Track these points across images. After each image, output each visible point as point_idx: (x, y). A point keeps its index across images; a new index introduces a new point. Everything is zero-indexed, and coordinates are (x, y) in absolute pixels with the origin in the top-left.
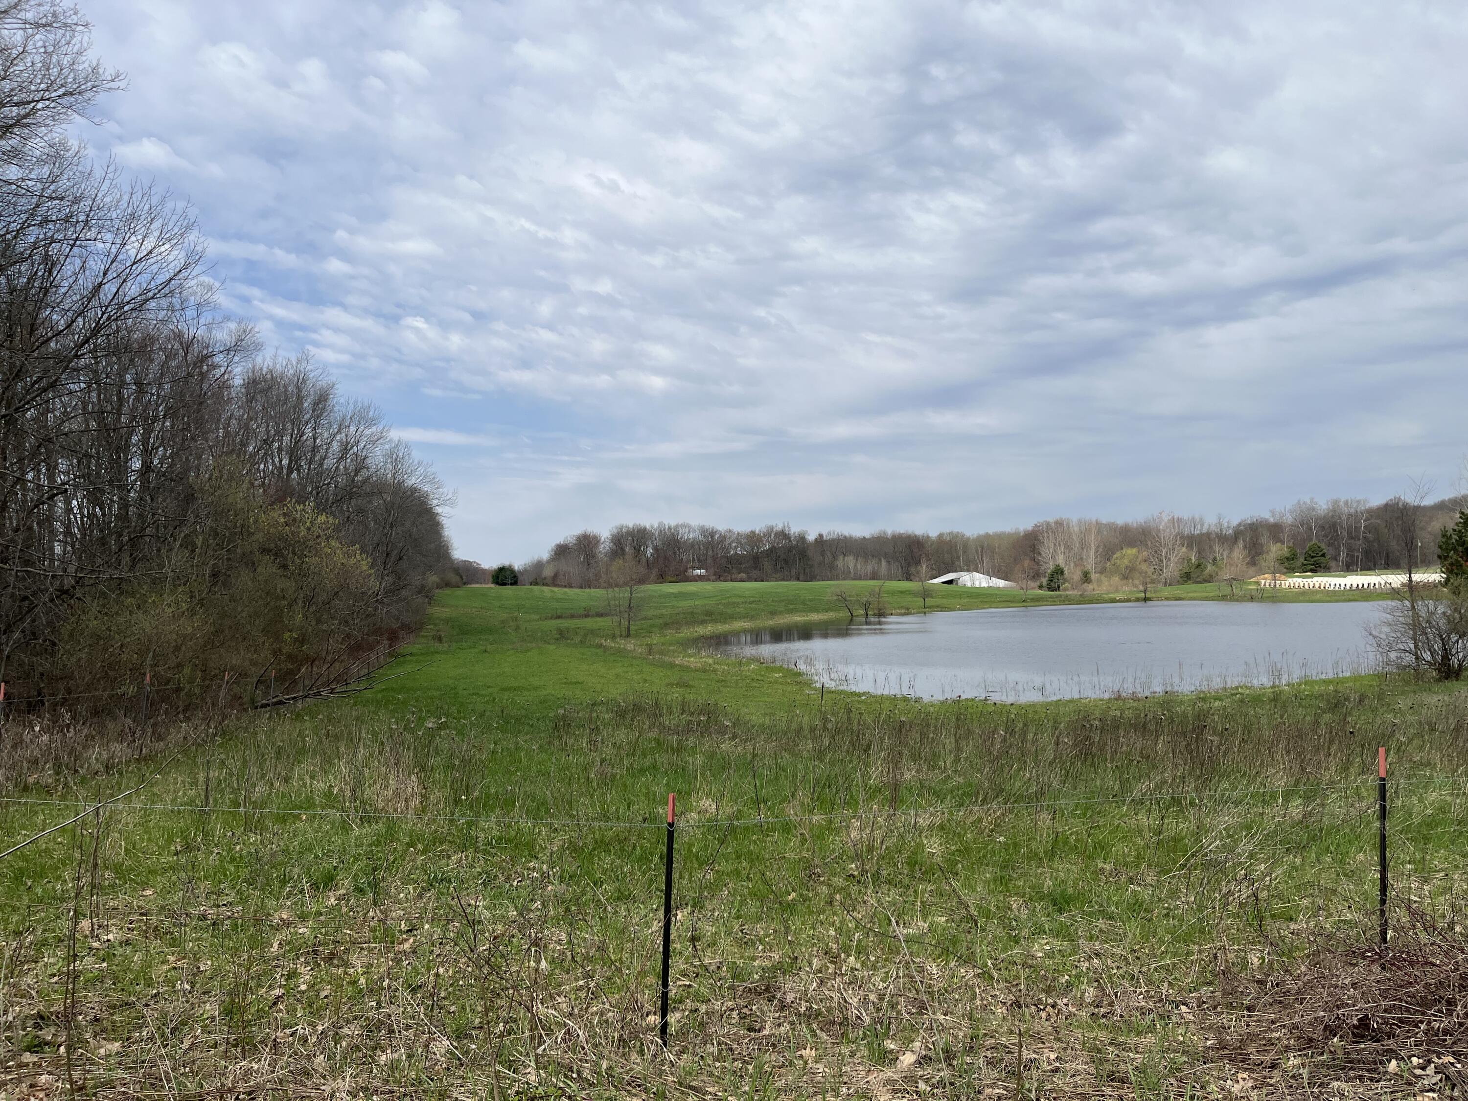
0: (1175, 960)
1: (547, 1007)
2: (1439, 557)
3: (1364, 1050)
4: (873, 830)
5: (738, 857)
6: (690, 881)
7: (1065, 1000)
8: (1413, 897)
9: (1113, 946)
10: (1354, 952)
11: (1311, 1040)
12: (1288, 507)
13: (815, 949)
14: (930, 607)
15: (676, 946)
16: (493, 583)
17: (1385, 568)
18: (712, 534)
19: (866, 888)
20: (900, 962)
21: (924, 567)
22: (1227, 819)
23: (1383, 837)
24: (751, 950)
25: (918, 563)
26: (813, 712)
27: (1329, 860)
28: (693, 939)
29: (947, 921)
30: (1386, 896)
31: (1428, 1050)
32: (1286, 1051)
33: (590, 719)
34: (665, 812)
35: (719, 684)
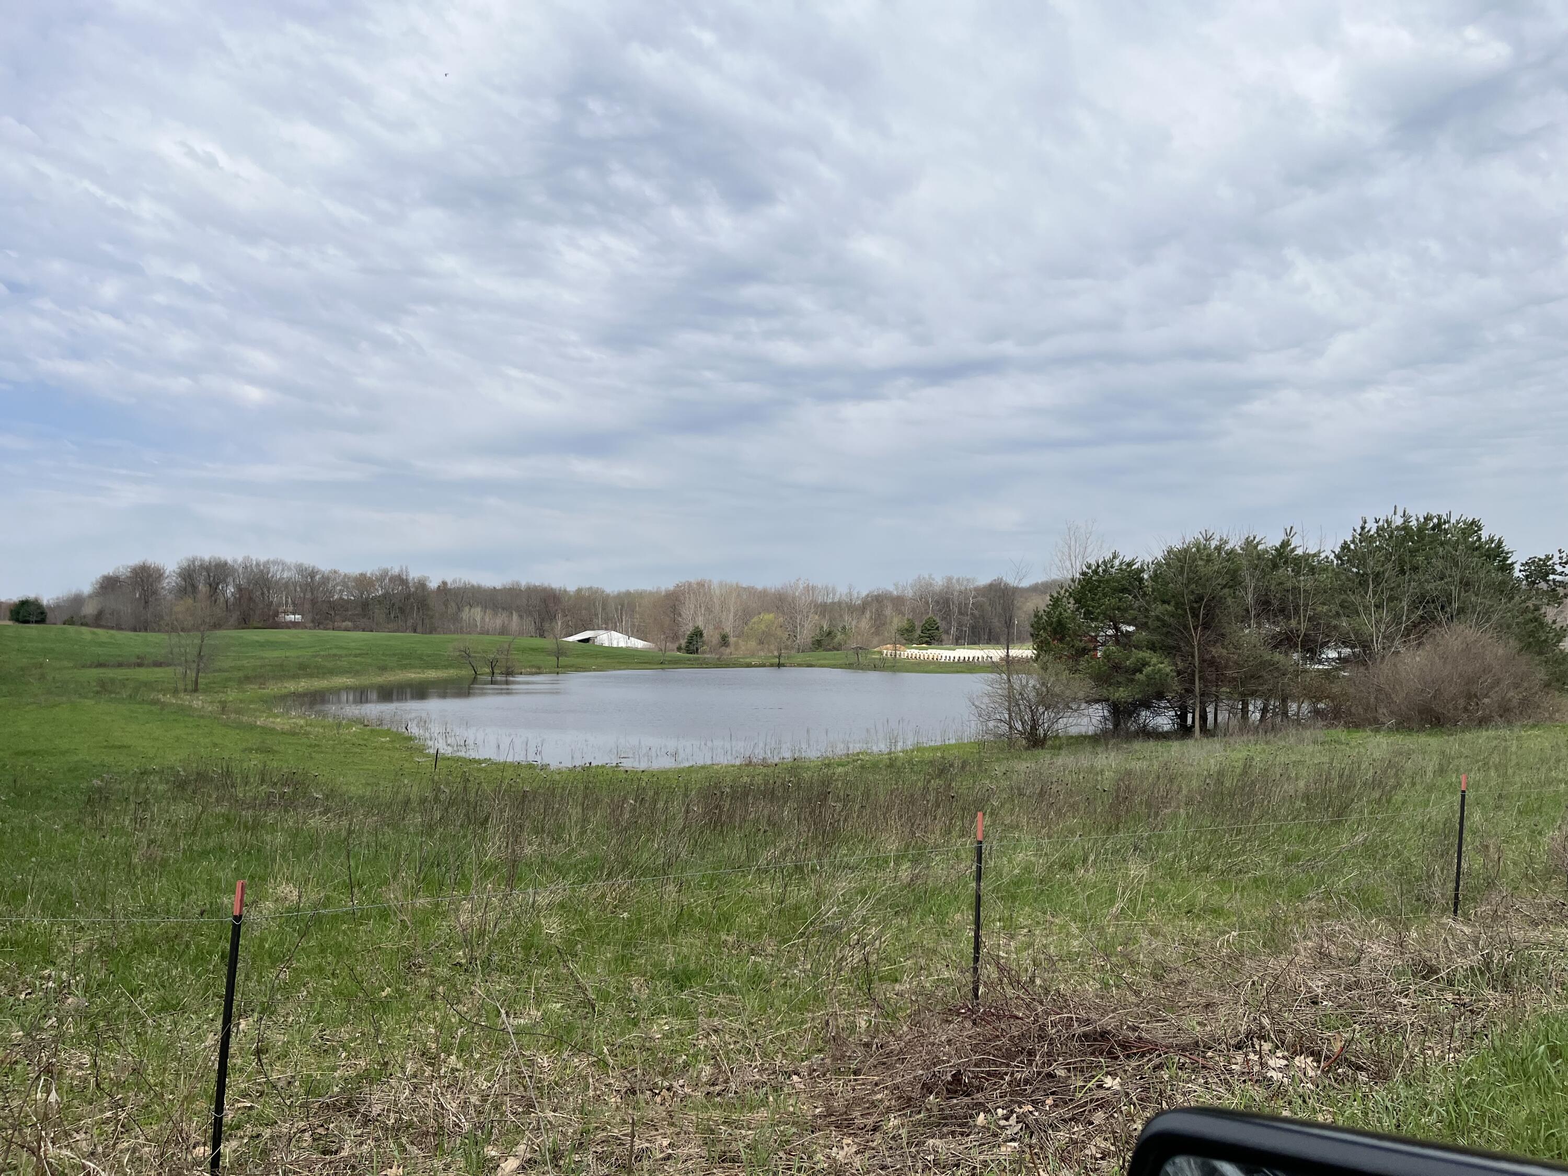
0: (790, 1030)
1: (60, 1148)
2: (1032, 635)
3: (957, 1105)
4: (485, 912)
5: (323, 951)
6: (259, 982)
7: (681, 1082)
8: (1001, 953)
9: (731, 1021)
10: (950, 1010)
11: (910, 1099)
12: (910, 581)
13: (410, 1051)
14: (563, 667)
15: (236, 1061)
16: (11, 619)
17: (988, 643)
18: (313, 574)
19: (474, 976)
20: (508, 1057)
21: (559, 624)
22: (843, 885)
23: (978, 898)
24: (332, 1059)
25: (553, 618)
26: (424, 781)
27: (931, 920)
28: (259, 1052)
29: (562, 1007)
30: (979, 953)
31: (1012, 1101)
32: (887, 1113)
33: (136, 792)
34: (230, 902)
35: (310, 750)
